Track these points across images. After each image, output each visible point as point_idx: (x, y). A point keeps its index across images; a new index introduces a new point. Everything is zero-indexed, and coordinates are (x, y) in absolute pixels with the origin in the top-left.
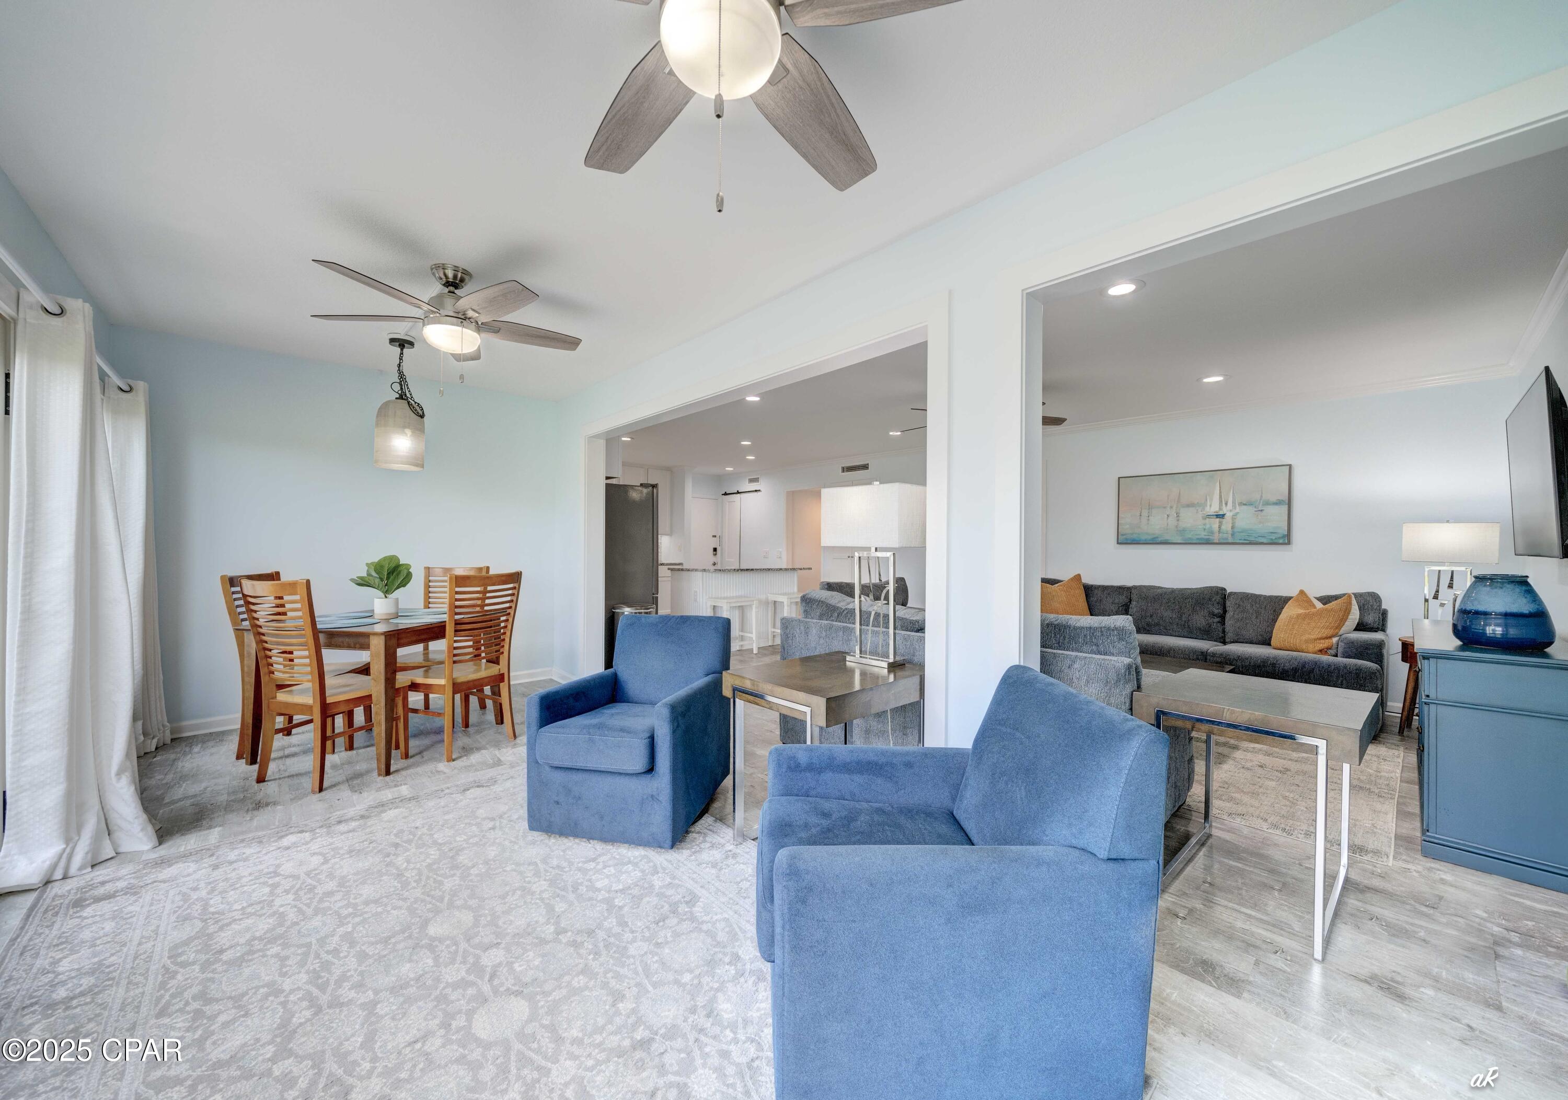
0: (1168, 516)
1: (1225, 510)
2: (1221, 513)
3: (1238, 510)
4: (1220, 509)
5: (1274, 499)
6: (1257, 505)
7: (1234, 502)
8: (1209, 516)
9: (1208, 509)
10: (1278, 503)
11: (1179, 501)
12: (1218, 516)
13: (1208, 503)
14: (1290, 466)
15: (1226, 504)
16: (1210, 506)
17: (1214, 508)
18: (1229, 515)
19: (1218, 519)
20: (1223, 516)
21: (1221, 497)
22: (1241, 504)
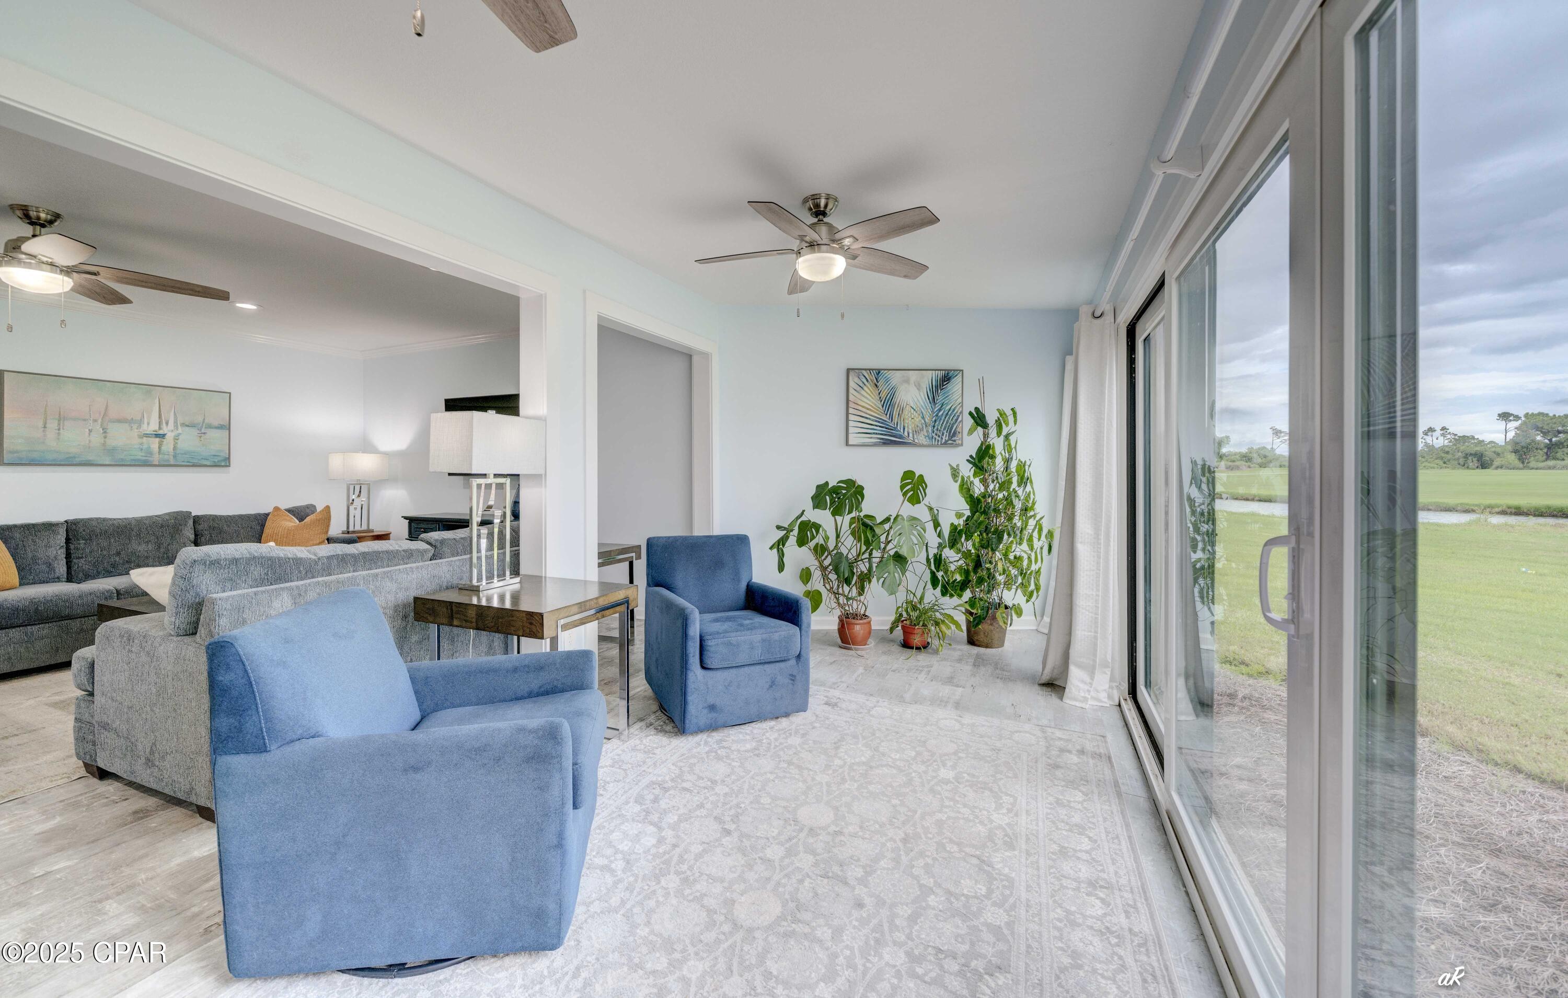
0: (90, 431)
1: (165, 430)
2: (161, 432)
3: (180, 430)
4: (160, 428)
5: (216, 423)
6: (202, 428)
7: (176, 422)
8: (147, 435)
9: (145, 426)
10: (221, 427)
11: (105, 414)
12: (157, 436)
13: (146, 421)
14: (230, 393)
15: (167, 423)
16: (148, 424)
17: (153, 427)
18: (170, 436)
19: (158, 439)
20: (163, 436)
21: (160, 417)
22: (183, 425)
